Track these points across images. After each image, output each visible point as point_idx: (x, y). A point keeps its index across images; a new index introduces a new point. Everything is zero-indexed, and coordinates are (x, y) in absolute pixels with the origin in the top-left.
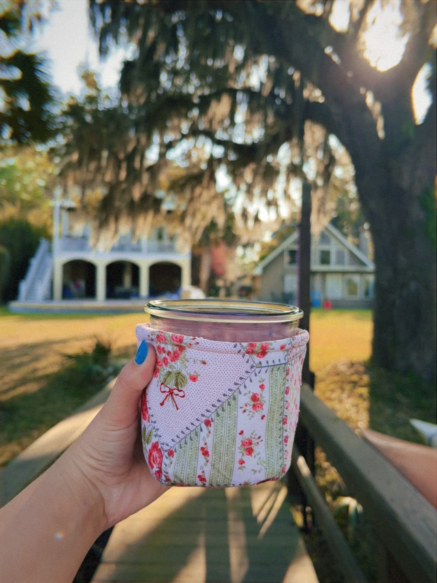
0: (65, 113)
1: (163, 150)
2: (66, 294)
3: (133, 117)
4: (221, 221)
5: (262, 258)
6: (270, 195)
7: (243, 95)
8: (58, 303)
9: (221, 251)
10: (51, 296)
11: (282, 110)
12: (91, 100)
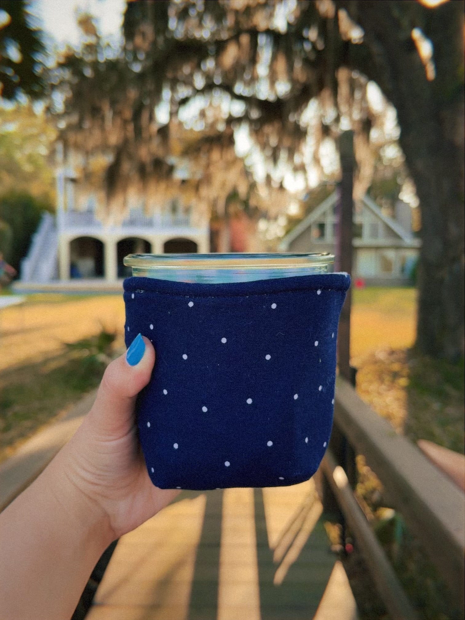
0: (61, 65)
1: (175, 108)
2: (74, 273)
3: (137, 68)
4: (243, 189)
5: (288, 232)
6: (297, 159)
7: (267, 39)
8: (66, 283)
9: (242, 225)
10: (57, 276)
11: (312, 57)
12: (91, 48)
